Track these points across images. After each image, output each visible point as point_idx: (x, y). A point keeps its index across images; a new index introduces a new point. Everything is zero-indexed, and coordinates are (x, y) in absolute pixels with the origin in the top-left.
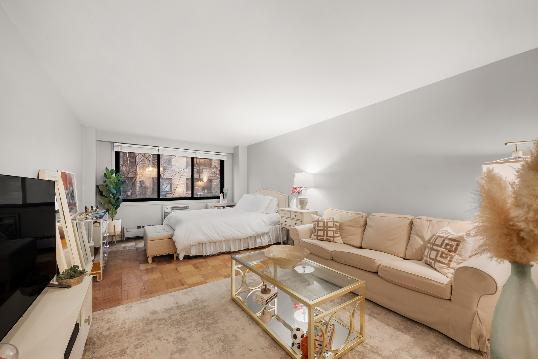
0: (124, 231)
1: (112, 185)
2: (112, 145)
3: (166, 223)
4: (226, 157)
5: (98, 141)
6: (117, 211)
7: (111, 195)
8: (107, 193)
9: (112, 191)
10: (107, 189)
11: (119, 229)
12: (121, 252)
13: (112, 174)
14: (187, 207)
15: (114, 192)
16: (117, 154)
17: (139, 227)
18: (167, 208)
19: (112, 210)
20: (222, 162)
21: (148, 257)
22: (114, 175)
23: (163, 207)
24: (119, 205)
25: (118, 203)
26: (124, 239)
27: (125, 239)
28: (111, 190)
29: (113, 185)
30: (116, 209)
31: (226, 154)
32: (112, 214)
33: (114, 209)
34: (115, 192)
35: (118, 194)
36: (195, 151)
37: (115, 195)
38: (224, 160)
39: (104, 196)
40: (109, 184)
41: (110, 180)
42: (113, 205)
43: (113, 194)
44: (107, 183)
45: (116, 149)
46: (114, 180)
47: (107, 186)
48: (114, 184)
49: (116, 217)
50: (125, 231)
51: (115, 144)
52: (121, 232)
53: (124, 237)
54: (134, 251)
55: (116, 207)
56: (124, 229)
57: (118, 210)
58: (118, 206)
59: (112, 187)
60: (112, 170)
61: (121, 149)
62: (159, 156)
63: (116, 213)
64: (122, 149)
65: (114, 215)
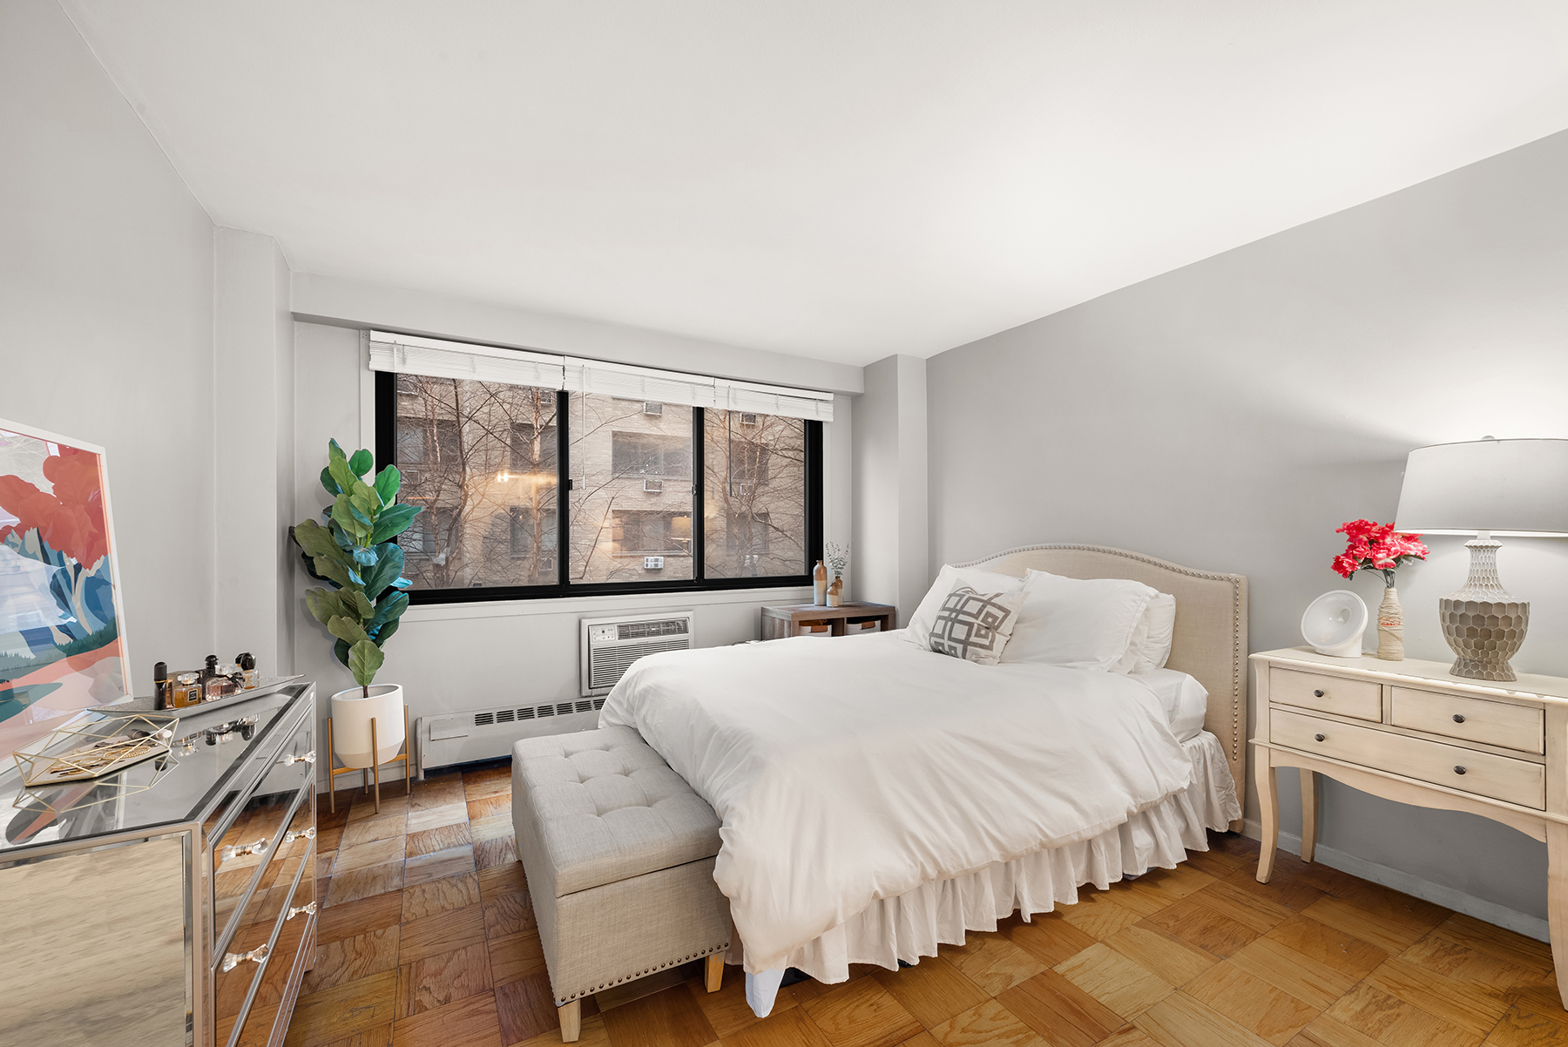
0: (419, 736)
1: (357, 527)
2: (363, 341)
3: (615, 714)
4: (830, 407)
5: (297, 317)
6: (382, 649)
7: (356, 577)
8: (335, 567)
9: (356, 552)
10: (334, 546)
11: (393, 737)
12: (396, 883)
13: (360, 472)
14: (681, 623)
15: (369, 560)
16: (386, 384)
17: (483, 719)
18: (600, 629)
19: (363, 645)
20: (814, 430)
21: (558, 1002)
22: (369, 478)
23: (585, 623)
24: (396, 622)
25: (390, 612)
26: (417, 777)
27: (422, 777)
28: (352, 552)
29: (363, 526)
30: (379, 639)
31: (830, 397)
32: (363, 664)
33: (369, 642)
34: (373, 559)
35: (388, 571)
36: (710, 381)
37: (377, 575)
38: (821, 423)
39: (324, 578)
40: (344, 523)
41: (348, 502)
42: (366, 622)
43: (366, 571)
44: (334, 515)
45: (382, 363)
46: (369, 502)
47: (333, 528)
48: (367, 521)
49: (380, 676)
50: (422, 737)
51: (374, 335)
52: (403, 749)
53: (416, 765)
54: (462, 878)
55: (379, 627)
56: (419, 731)
57: (388, 646)
58: (388, 628)
59: (359, 535)
60: (360, 456)
61: (404, 361)
62: (563, 397)
63: (380, 658)
64: (408, 361)
65: (370, 669)
